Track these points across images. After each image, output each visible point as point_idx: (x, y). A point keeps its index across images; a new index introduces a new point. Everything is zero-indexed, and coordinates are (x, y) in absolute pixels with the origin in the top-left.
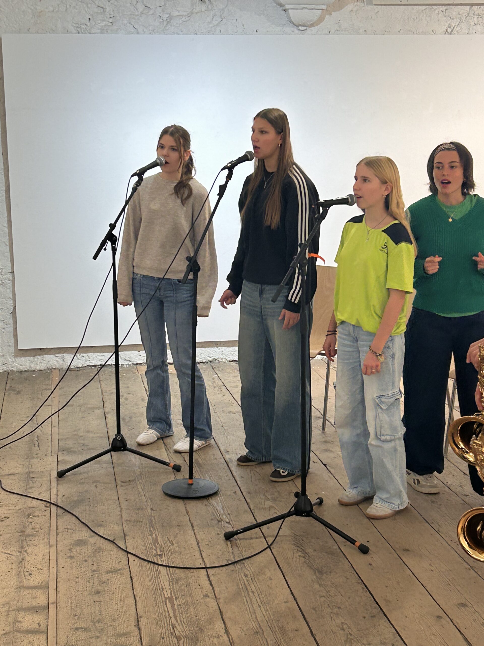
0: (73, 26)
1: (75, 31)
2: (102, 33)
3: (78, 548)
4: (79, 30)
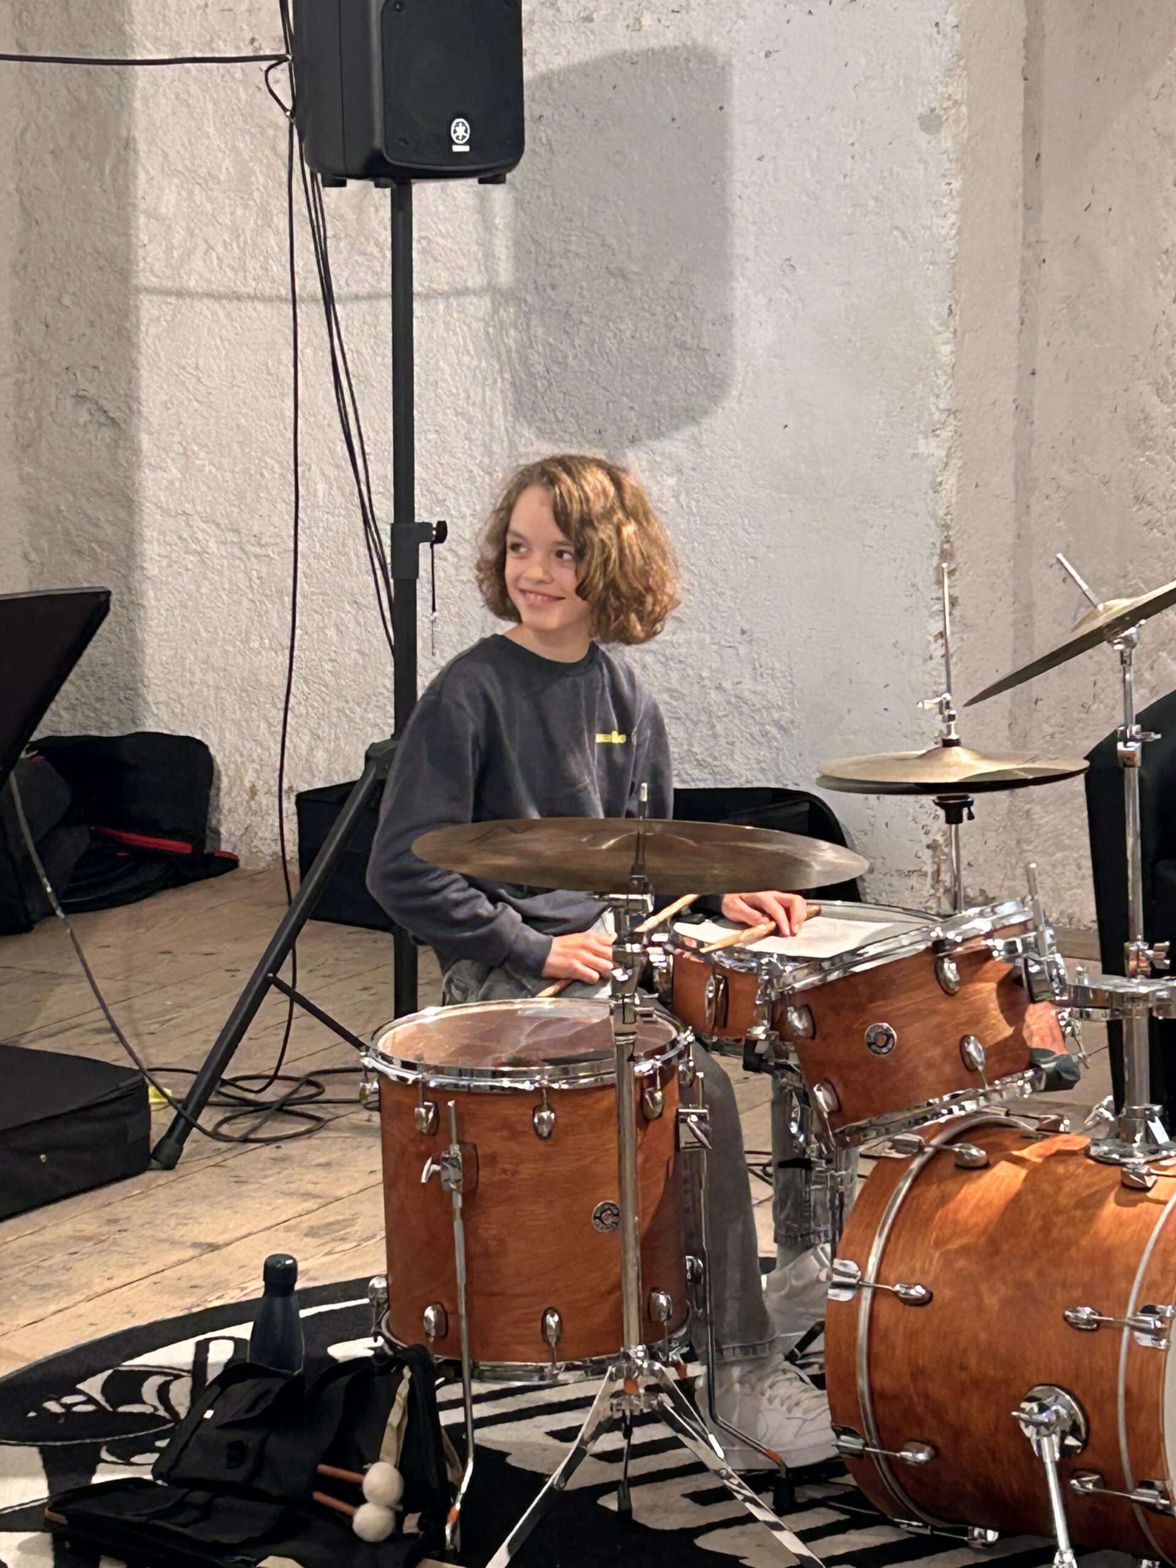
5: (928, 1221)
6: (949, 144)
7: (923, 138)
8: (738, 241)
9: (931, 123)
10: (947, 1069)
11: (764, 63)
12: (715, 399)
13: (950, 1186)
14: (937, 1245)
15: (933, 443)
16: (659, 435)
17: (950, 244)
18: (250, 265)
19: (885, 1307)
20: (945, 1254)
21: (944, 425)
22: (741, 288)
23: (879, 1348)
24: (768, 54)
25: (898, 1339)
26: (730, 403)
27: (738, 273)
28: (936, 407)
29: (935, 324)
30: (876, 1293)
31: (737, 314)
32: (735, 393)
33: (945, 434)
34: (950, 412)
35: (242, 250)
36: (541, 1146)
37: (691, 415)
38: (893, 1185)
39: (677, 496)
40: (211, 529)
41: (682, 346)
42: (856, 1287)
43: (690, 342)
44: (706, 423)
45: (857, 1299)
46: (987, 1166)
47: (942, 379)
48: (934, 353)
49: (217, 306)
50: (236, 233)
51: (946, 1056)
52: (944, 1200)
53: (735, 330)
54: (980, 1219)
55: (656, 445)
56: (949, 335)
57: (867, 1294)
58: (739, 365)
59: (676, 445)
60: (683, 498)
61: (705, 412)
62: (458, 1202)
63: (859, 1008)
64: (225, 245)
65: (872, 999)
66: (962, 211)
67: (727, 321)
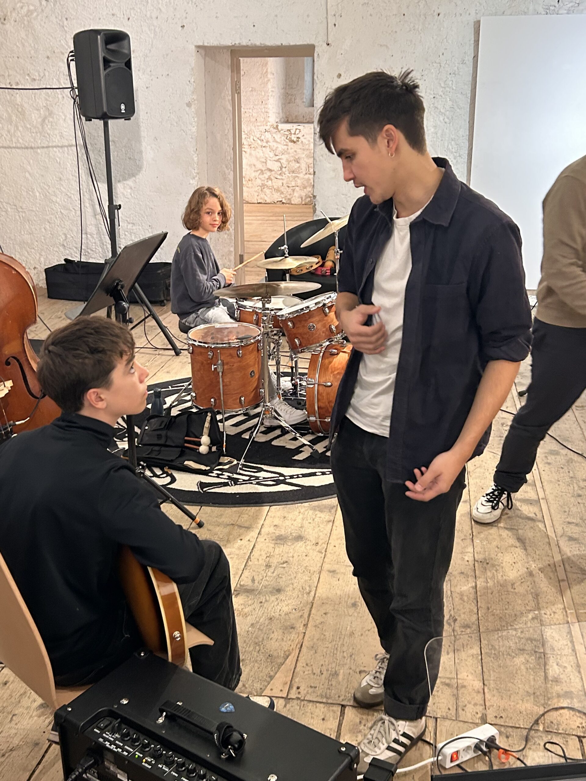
0: (543, 8)
1: (544, 13)
2: (568, 13)
3: (553, 457)
4: (548, 11)
5: (328, 368)
6: (193, 110)
7: (187, 109)
8: (142, 133)
9: (189, 105)
10: (327, 333)
11: (146, 90)
12: (139, 171)
13: (331, 359)
14: (331, 373)
15: (194, 180)
16: (125, 180)
17: (195, 134)
18: (14, 140)
19: (321, 388)
20: (333, 375)
21: (196, 176)
22: (144, 144)
23: (320, 397)
24: (147, 88)
25: (324, 394)
26: (143, 172)
27: (142, 140)
28: (194, 172)
29: (192, 152)
30: (318, 385)
31: (143, 150)
32: (144, 170)
33: (197, 178)
34: (198, 173)
35: (11, 136)
36: (239, 359)
37: (134, 175)
38: (317, 360)
39: (131, 195)
40: (9, 205)
41: (130, 158)
42: (314, 384)
43: (132, 158)
44: (137, 177)
45: (314, 386)
46: (338, 354)
47: (195, 166)
48: (193, 159)
49: (5, 150)
50: (9, 131)
51: (327, 330)
52: (330, 362)
53: (143, 154)
54: (340, 366)
55: (125, 182)
56: (196, 155)
57: (316, 385)
58: (145, 163)
59: (130, 182)
60: (133, 195)
61: (137, 174)
62: (221, 374)
63: (306, 320)
64: (6, 135)
65: (309, 318)
66: (197, 126)
67: (141, 152)
